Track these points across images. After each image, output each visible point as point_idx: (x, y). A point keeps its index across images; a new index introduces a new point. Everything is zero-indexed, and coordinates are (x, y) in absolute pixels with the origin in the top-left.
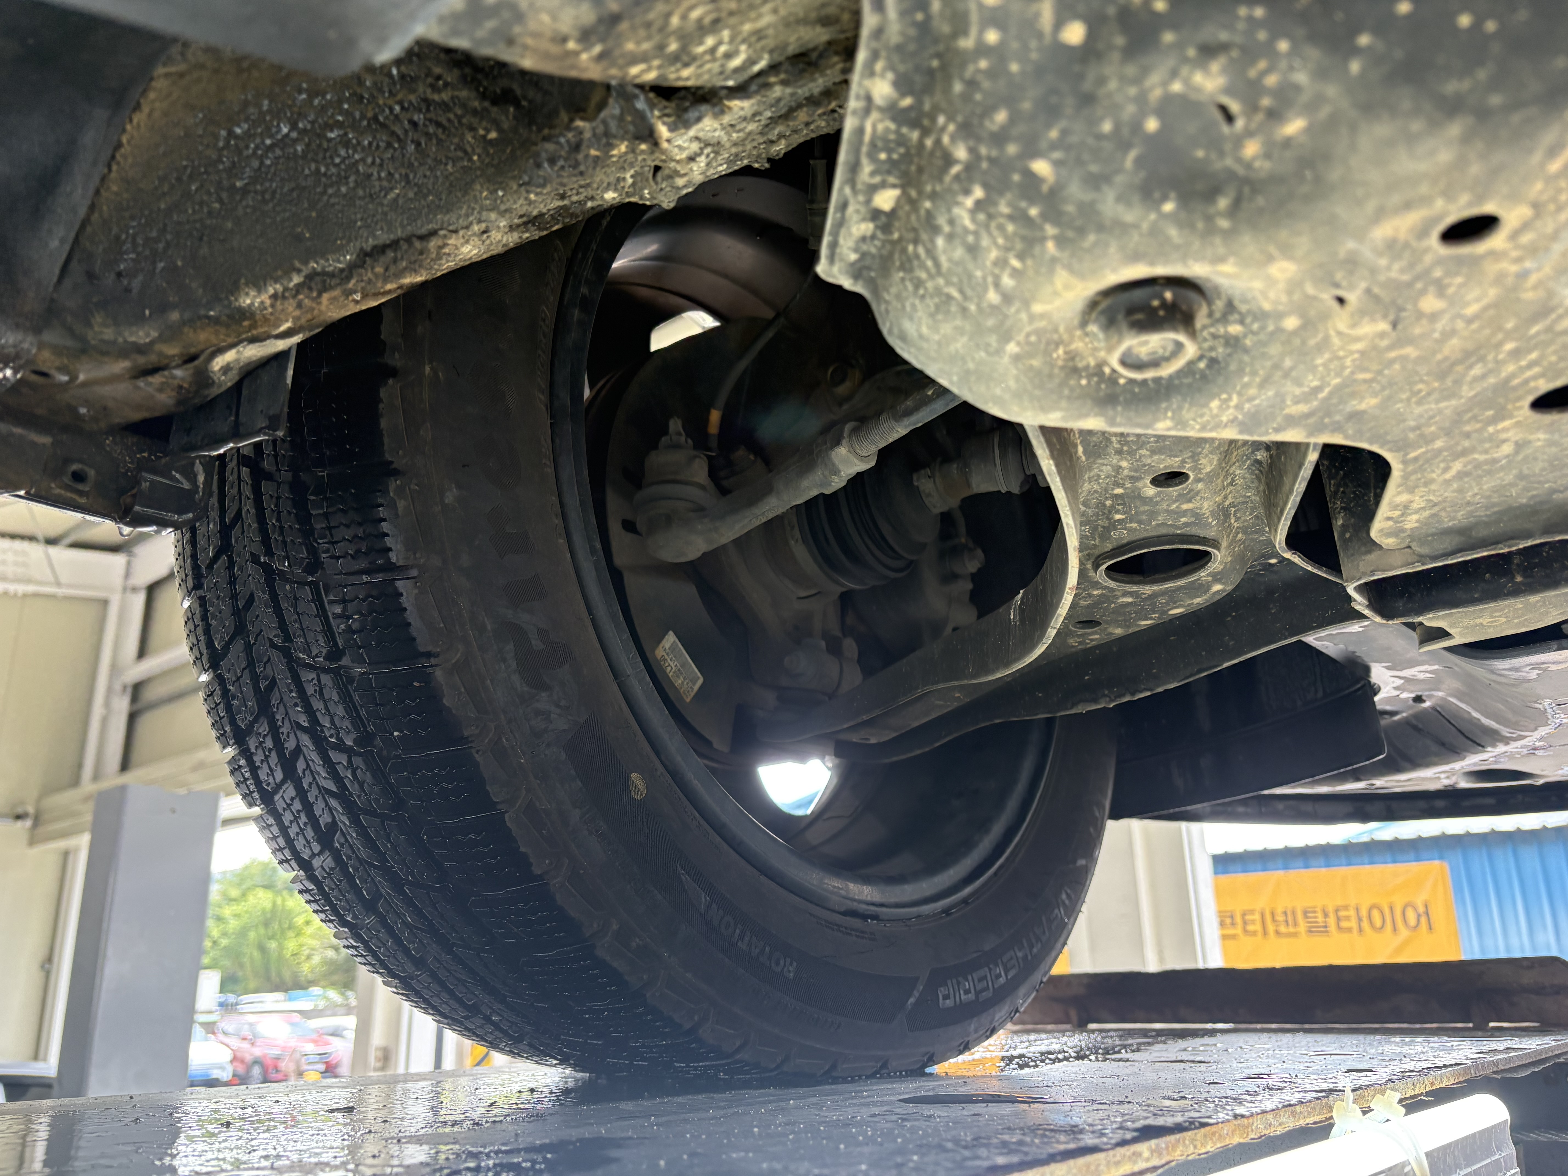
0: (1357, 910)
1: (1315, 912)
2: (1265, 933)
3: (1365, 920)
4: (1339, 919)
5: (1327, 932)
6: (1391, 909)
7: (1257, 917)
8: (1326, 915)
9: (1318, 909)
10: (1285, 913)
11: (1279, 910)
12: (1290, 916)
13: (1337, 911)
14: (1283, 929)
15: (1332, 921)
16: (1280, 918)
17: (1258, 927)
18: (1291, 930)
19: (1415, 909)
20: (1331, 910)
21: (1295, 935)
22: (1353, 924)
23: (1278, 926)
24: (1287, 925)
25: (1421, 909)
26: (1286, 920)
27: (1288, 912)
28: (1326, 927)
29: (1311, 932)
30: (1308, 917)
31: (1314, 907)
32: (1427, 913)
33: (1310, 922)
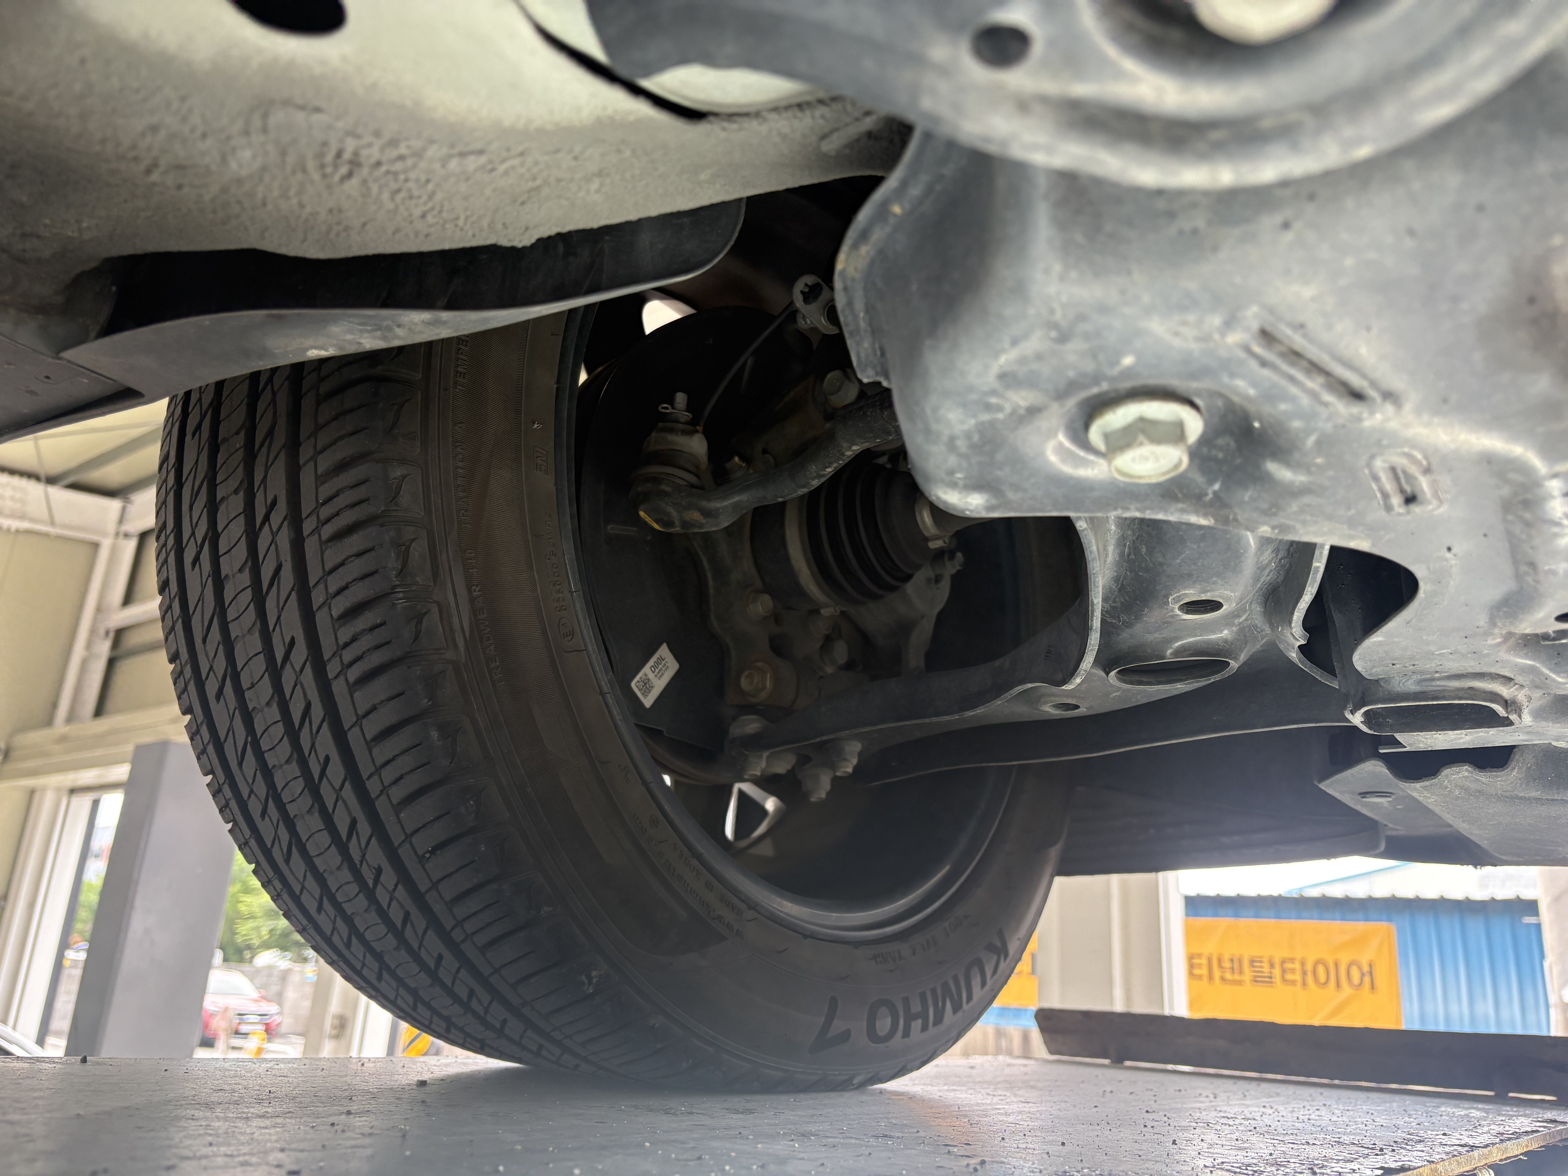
0: (1303, 964)
1: (1261, 962)
2: (1211, 977)
3: (1310, 974)
4: (1284, 971)
5: (1271, 982)
6: (1336, 965)
7: (1204, 961)
8: (1272, 966)
9: (1265, 960)
10: (1232, 960)
12: (1236, 965)
13: (1283, 962)
14: (1228, 976)
15: (1277, 972)
16: (1227, 965)
17: (1204, 971)
18: (1237, 977)
19: (1360, 968)
20: (1277, 961)
21: (1240, 983)
22: (1298, 977)
23: (1224, 972)
24: (1233, 972)
25: (1366, 968)
26: (1232, 968)
27: (1235, 959)
28: (1271, 978)
29: (1256, 981)
30: (1253, 966)
31: (1261, 957)
32: (1371, 973)
33: (1255, 972)
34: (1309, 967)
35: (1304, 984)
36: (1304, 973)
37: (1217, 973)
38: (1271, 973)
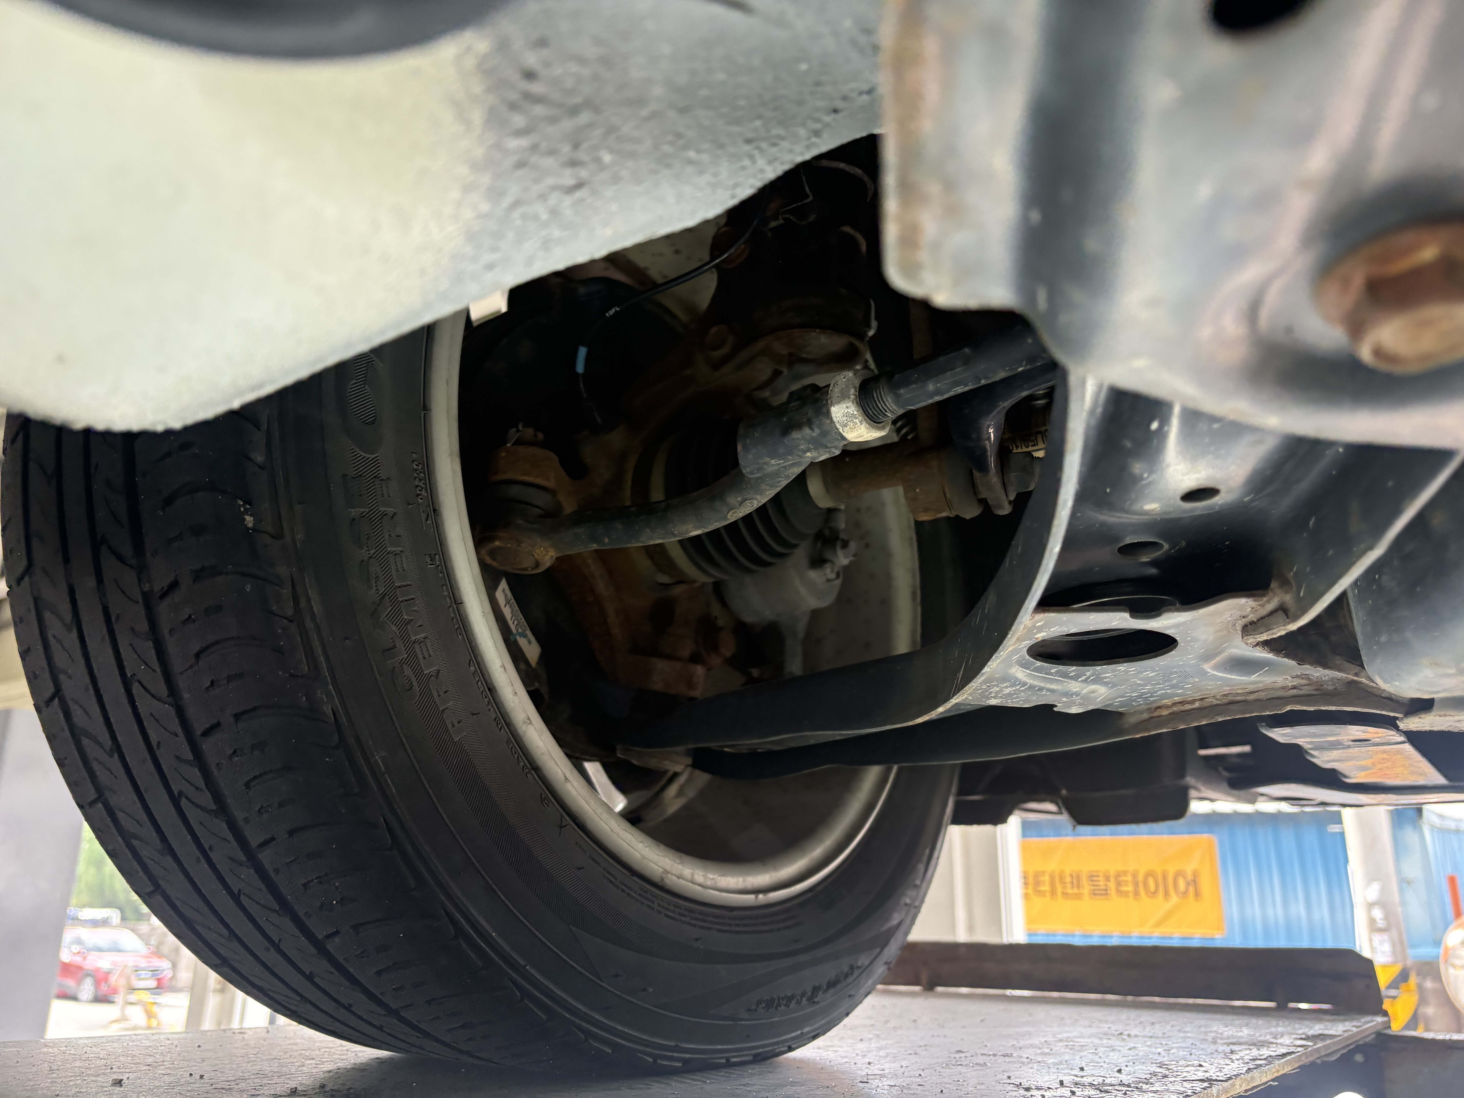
0: (1135, 876)
1: (1098, 876)
2: (1053, 892)
3: (1141, 885)
4: (1119, 884)
5: (1107, 894)
6: (1165, 877)
7: (1047, 878)
8: (1107, 879)
9: (1101, 874)
10: (1072, 876)
11: (1067, 872)
12: (1076, 880)
13: (1118, 875)
14: (1070, 891)
15: (1112, 885)
16: (1068, 879)
17: (1046, 888)
18: (1075, 891)
19: (1185, 877)
20: (1112, 873)
21: (1078, 897)
22: (1130, 888)
23: (1065, 888)
24: (1073, 887)
25: (1190, 877)
26: (1072, 883)
27: (1074, 875)
28: (1106, 890)
29: (1094, 894)
30: (1092, 881)
31: (1098, 871)
32: (1195, 881)
33: (1094, 885)
34: (1141, 878)
35: (1136, 894)
36: (1136, 884)
37: (1059, 889)
38: (1106, 885)
